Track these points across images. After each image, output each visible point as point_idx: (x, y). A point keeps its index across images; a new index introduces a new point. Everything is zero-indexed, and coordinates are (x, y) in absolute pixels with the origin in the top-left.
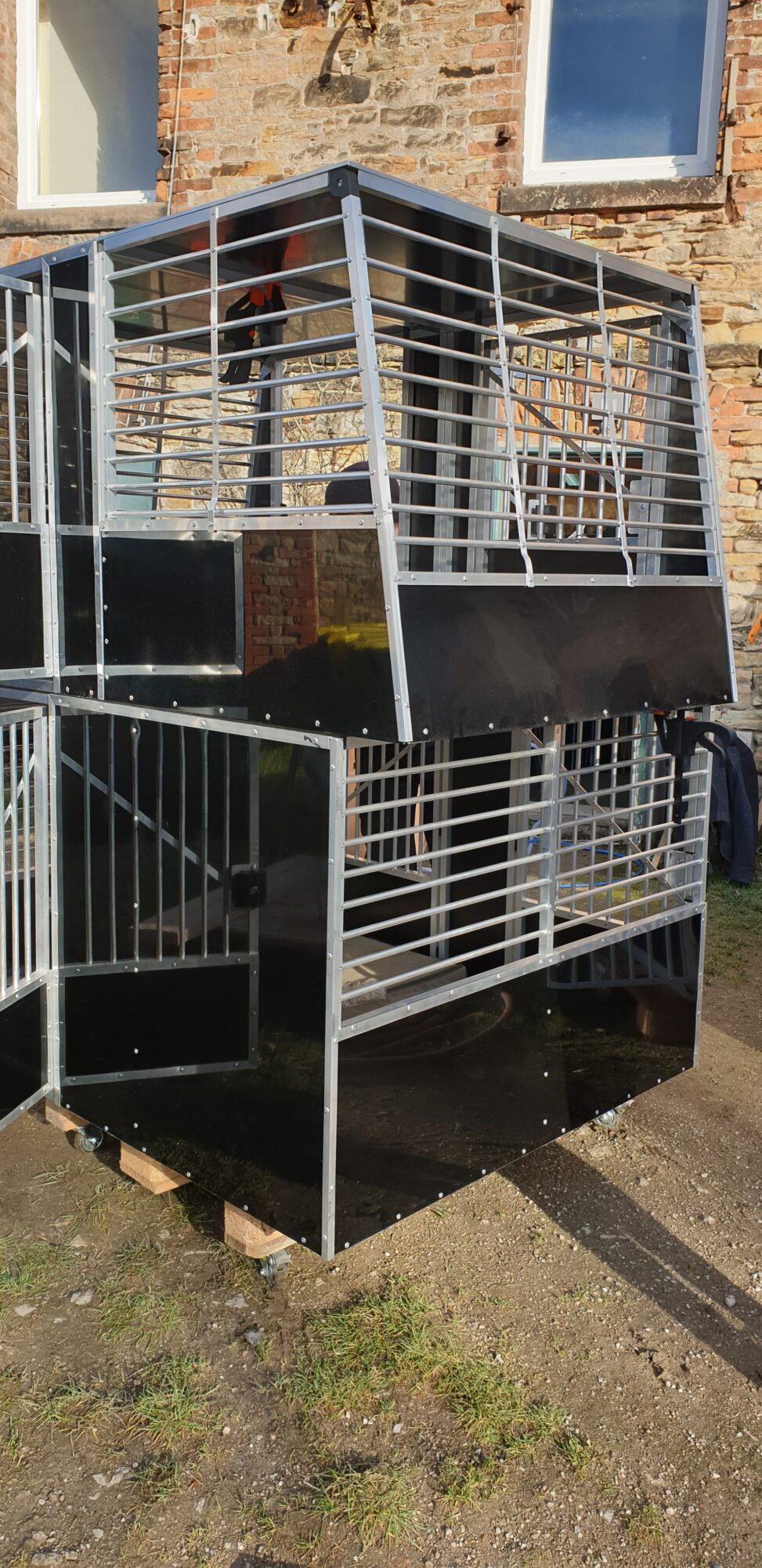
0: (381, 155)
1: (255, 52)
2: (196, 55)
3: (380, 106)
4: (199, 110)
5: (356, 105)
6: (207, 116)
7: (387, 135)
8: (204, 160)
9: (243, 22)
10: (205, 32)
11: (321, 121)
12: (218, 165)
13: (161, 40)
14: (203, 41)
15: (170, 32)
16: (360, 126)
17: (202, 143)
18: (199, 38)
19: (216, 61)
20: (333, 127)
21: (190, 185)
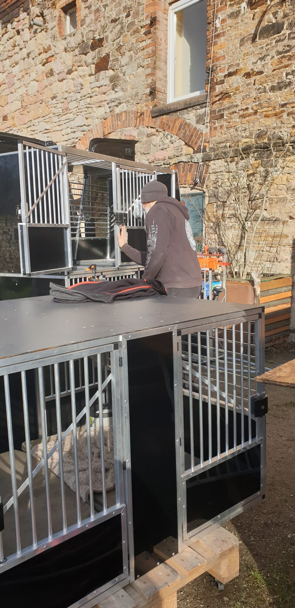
0: (288, 54)
1: (241, 23)
2: (220, 31)
3: (288, 32)
4: (221, 52)
5: (278, 35)
6: (223, 54)
7: (291, 44)
8: (222, 72)
9: (236, 13)
10: (223, 21)
11: (264, 45)
12: (226, 73)
13: (208, 29)
14: (222, 25)
15: (211, 25)
16: (279, 43)
17: (221, 66)
19: (227, 31)
20: (269, 46)
21: (217, 83)
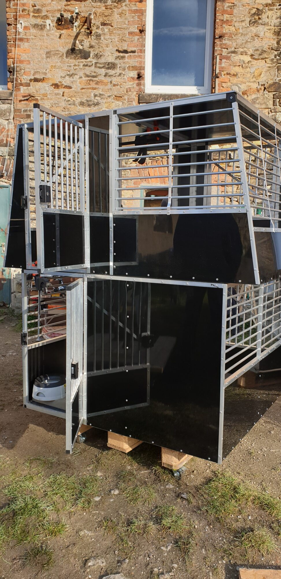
0: (95, 79)
1: (46, 37)
2: (22, 36)
3: (94, 61)
4: (24, 57)
5: (85, 60)
6: (27, 59)
7: (97, 72)
8: (26, 75)
9: (41, 26)
10: (26, 28)
11: (72, 65)
12: (33, 78)
13: (8, 29)
14: (25, 31)
15: (12, 26)
16: (87, 68)
17: (26, 69)
18: (23, 30)
19: (31, 39)
20: (77, 67)
21: (21, 84)
